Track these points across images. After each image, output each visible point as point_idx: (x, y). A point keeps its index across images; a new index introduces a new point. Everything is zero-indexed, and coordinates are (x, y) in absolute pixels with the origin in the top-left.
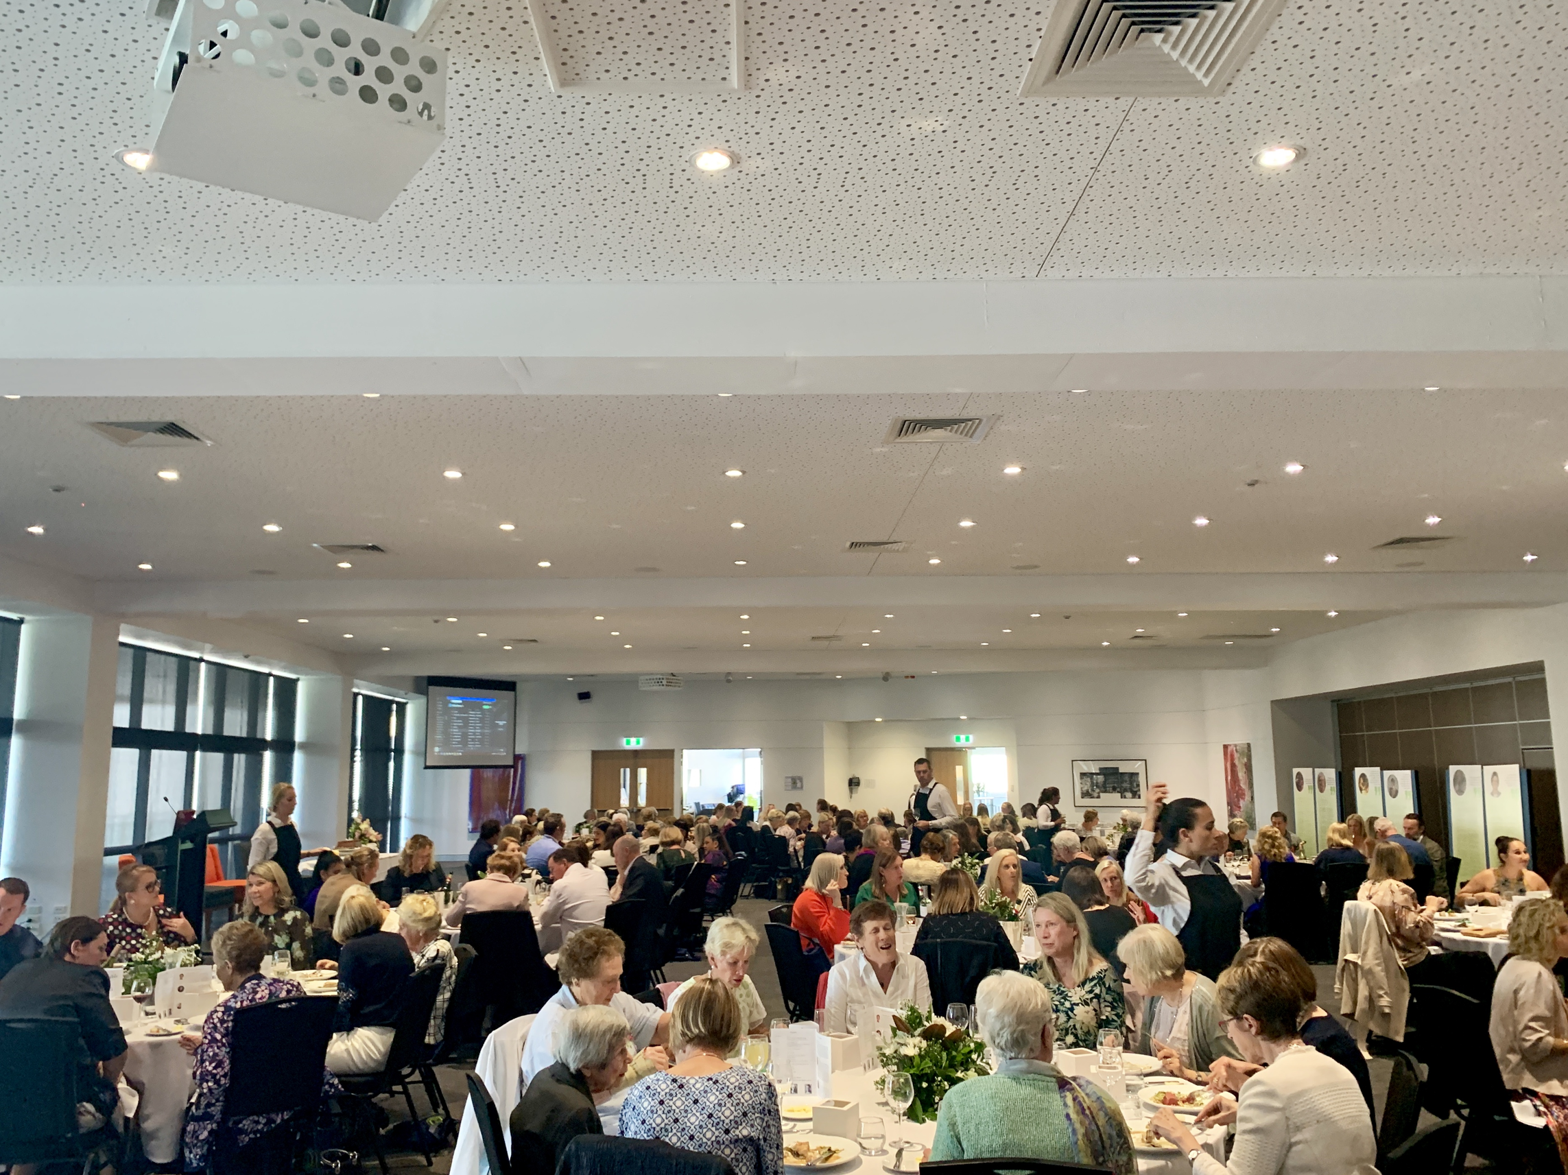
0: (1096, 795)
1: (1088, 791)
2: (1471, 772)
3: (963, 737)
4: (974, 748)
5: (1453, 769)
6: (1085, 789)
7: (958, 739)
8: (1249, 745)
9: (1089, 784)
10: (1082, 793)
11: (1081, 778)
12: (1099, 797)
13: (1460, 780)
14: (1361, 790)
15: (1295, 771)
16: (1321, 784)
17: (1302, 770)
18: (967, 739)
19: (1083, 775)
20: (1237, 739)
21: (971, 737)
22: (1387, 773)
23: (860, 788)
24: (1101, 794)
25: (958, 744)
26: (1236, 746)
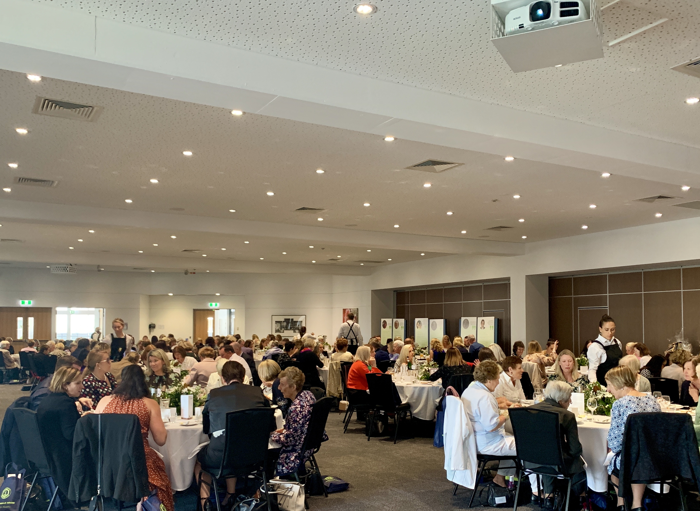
0: (282, 331)
1: (278, 330)
2: (472, 320)
3: (214, 304)
4: (218, 309)
5: (463, 319)
6: (277, 328)
7: (211, 305)
8: (358, 309)
9: (279, 326)
10: (276, 330)
11: (276, 324)
12: (283, 332)
13: (467, 323)
14: (417, 328)
15: (382, 320)
16: (396, 325)
17: (386, 320)
18: (216, 305)
19: (277, 322)
20: (351, 306)
21: (218, 304)
22: (431, 321)
23: (155, 329)
24: (285, 331)
25: (211, 308)
26: (350, 309)
